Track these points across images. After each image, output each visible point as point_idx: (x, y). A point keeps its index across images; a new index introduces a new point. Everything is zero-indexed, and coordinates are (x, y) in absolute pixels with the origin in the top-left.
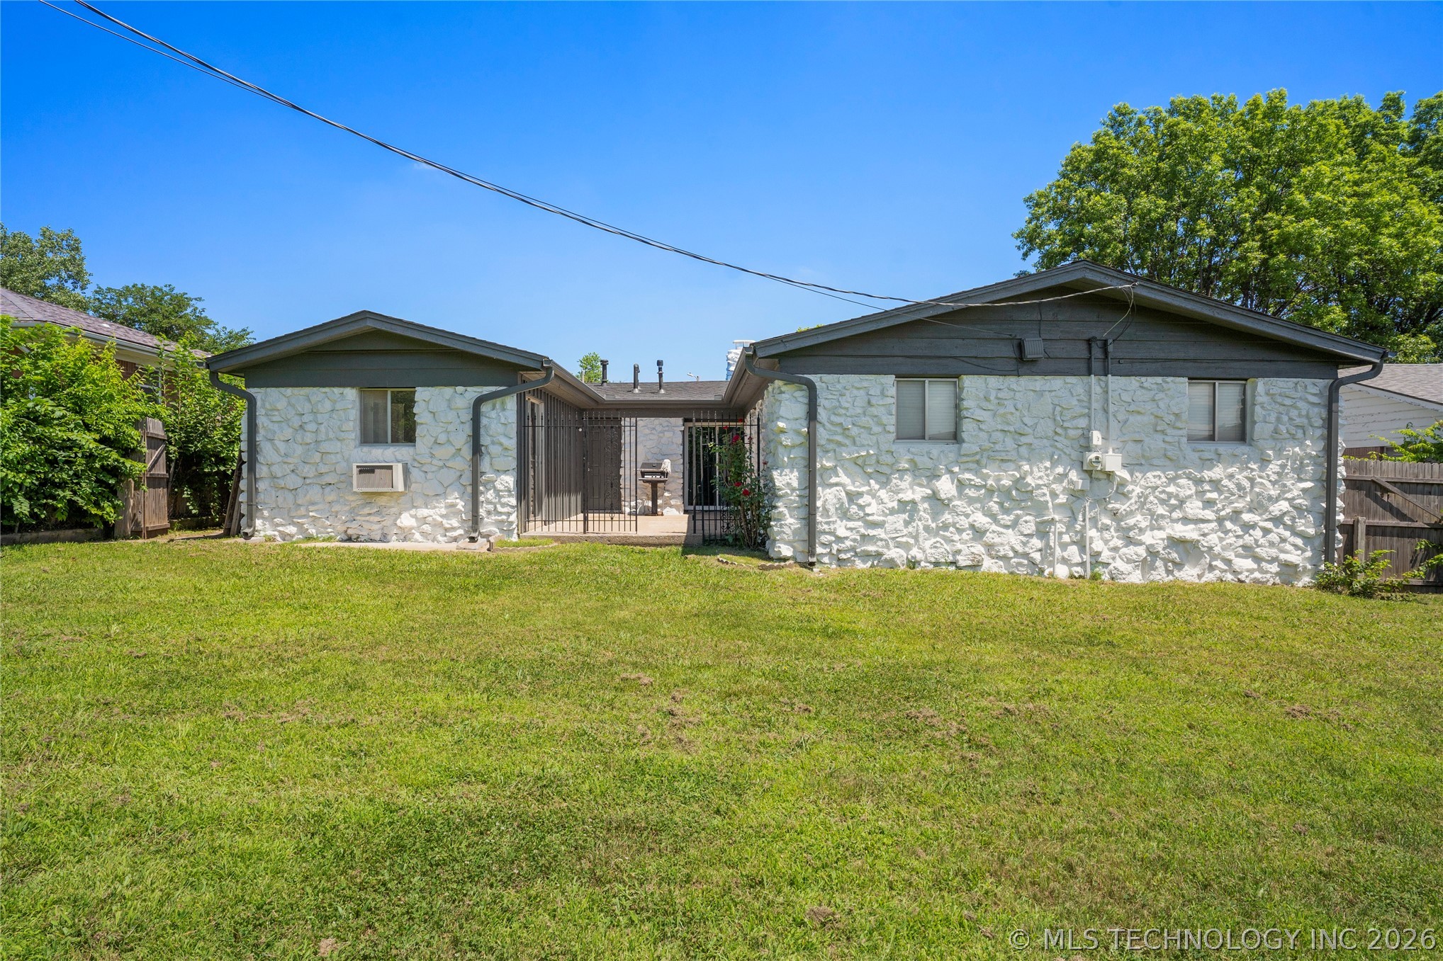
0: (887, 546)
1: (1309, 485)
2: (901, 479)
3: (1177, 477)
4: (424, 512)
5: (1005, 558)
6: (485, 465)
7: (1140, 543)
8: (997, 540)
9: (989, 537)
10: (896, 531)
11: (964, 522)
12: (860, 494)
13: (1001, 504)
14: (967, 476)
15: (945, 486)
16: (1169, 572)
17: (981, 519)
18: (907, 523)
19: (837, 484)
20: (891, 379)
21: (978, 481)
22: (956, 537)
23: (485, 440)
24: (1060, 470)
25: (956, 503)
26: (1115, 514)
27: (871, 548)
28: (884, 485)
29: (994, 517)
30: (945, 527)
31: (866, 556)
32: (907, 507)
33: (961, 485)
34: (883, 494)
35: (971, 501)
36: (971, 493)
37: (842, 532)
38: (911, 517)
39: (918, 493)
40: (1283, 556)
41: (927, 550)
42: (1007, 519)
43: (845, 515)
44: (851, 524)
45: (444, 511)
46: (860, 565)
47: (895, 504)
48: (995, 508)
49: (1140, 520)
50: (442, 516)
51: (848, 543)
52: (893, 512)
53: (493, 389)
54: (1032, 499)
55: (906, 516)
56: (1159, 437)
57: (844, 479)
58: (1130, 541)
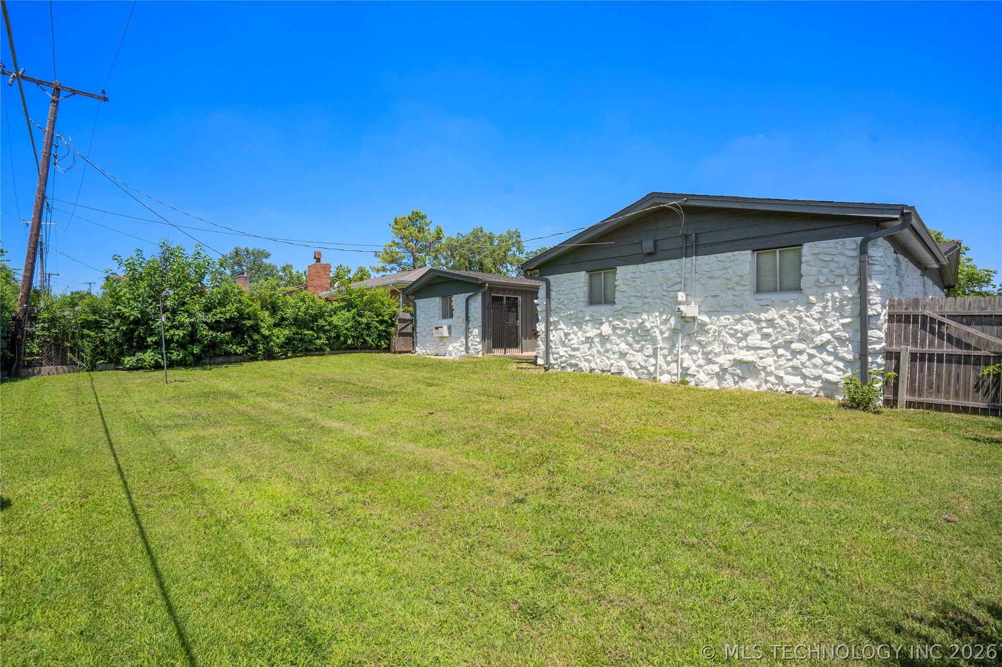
0: (580, 361)
1: (848, 320)
2: (586, 325)
3: (743, 318)
4: (455, 344)
5: (634, 369)
6: (470, 326)
7: (714, 363)
8: (632, 359)
9: (629, 357)
10: (585, 353)
11: (616, 348)
12: (569, 334)
13: (634, 338)
14: (616, 322)
15: (606, 329)
16: (736, 383)
17: (624, 347)
18: (589, 349)
19: (561, 329)
21: (622, 325)
22: (612, 357)
23: (470, 315)
24: (664, 317)
25: (612, 338)
26: (700, 343)
27: (573, 361)
28: (580, 329)
29: (630, 345)
30: (607, 351)
31: (571, 365)
32: (589, 340)
33: (614, 328)
34: (580, 334)
35: (619, 336)
36: (619, 332)
37: (562, 353)
38: (591, 345)
39: (592, 333)
40: (825, 376)
41: (598, 363)
42: (637, 347)
43: (563, 344)
44: (566, 349)
45: (460, 344)
46: (569, 370)
47: (584, 339)
48: (631, 340)
49: (717, 348)
50: (460, 346)
51: (564, 358)
52: (583, 343)
53: (472, 293)
54: (649, 335)
55: (588, 345)
56: (730, 292)
57: (562, 326)
58: (710, 362)
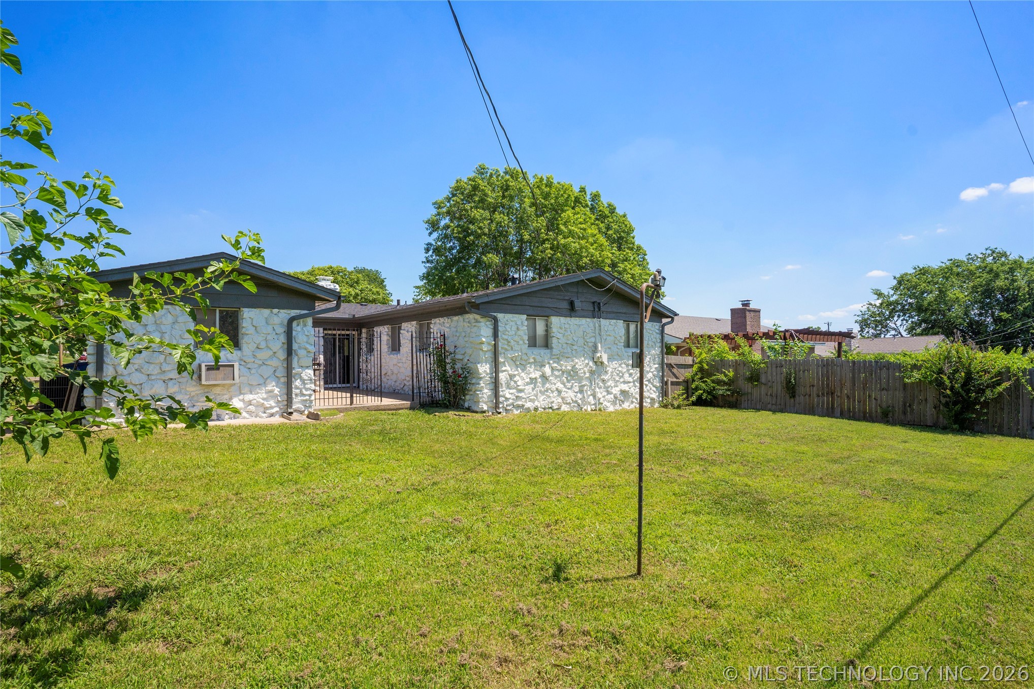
0: (526, 402)
1: (657, 366)
2: (531, 367)
3: (621, 364)
4: (249, 397)
5: (569, 404)
6: (295, 363)
7: (611, 393)
8: (566, 395)
9: (563, 394)
10: (529, 393)
11: (554, 388)
12: (515, 375)
13: (567, 378)
14: (555, 365)
15: (547, 370)
16: (620, 405)
17: (560, 386)
18: (533, 389)
19: (505, 371)
20: (525, 317)
21: (559, 367)
22: (551, 395)
23: (295, 346)
24: (587, 361)
25: (551, 378)
26: (603, 381)
27: (520, 403)
28: (523, 370)
29: (564, 384)
30: (547, 391)
31: (518, 407)
32: (533, 381)
33: (553, 369)
34: (523, 374)
35: (557, 377)
36: (556, 373)
37: (508, 396)
38: (535, 386)
39: (537, 374)
40: (651, 396)
41: (541, 402)
42: (569, 385)
43: (509, 387)
44: (511, 391)
45: (265, 396)
46: (516, 412)
47: (528, 380)
48: (565, 380)
49: (611, 383)
50: (263, 399)
51: (511, 401)
52: (528, 384)
54: (577, 375)
55: (532, 386)
56: (615, 346)
57: (508, 368)
58: (609, 393)
